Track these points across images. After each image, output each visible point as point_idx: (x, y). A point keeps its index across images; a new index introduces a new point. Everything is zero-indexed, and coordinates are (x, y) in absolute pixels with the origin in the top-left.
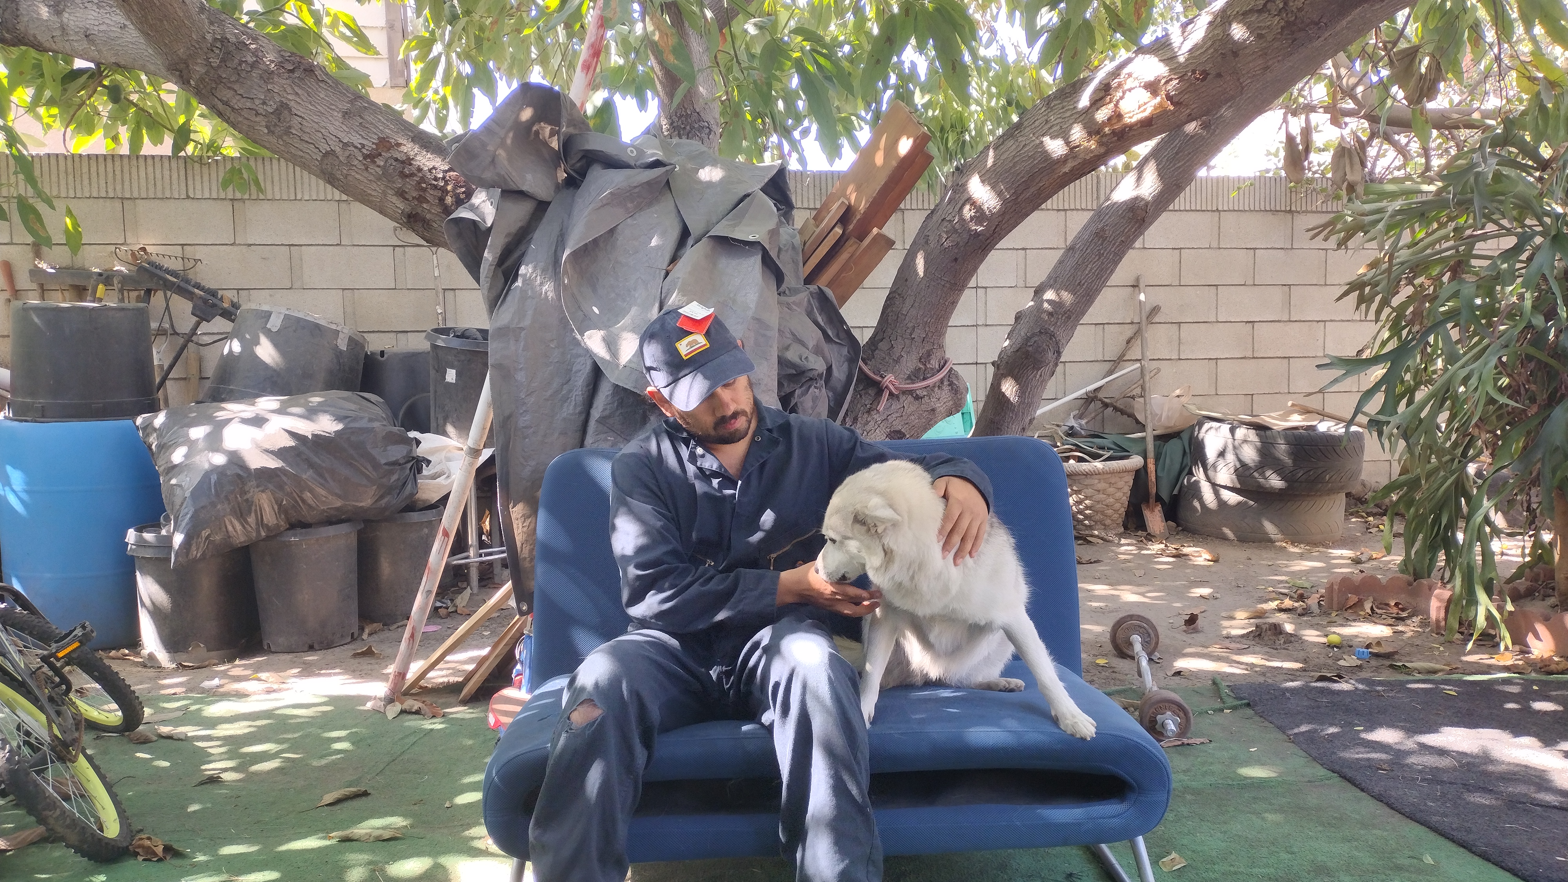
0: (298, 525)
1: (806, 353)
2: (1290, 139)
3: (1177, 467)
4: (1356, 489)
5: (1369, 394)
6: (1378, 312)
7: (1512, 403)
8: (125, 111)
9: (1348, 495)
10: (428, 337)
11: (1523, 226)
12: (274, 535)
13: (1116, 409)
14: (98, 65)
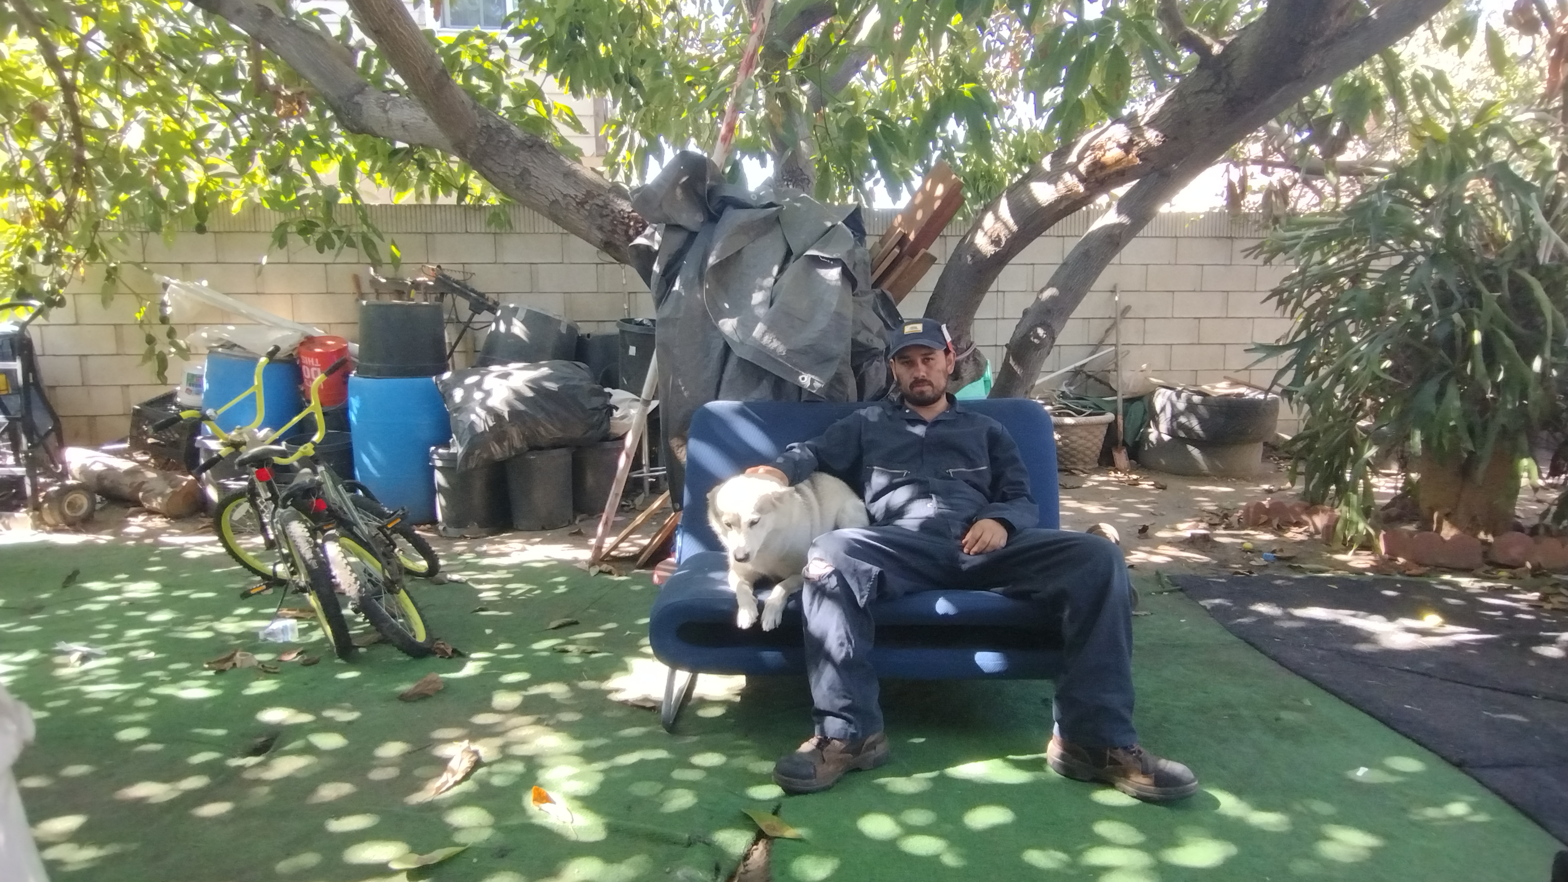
0: (535, 448)
1: (871, 336)
2: (1231, 186)
3: (1139, 423)
4: (1270, 440)
5: (1281, 372)
6: (1293, 312)
7: (1392, 379)
8: (427, 175)
9: (1266, 444)
10: (618, 325)
11: (1409, 248)
12: (520, 454)
13: (1096, 379)
14: (411, 145)
